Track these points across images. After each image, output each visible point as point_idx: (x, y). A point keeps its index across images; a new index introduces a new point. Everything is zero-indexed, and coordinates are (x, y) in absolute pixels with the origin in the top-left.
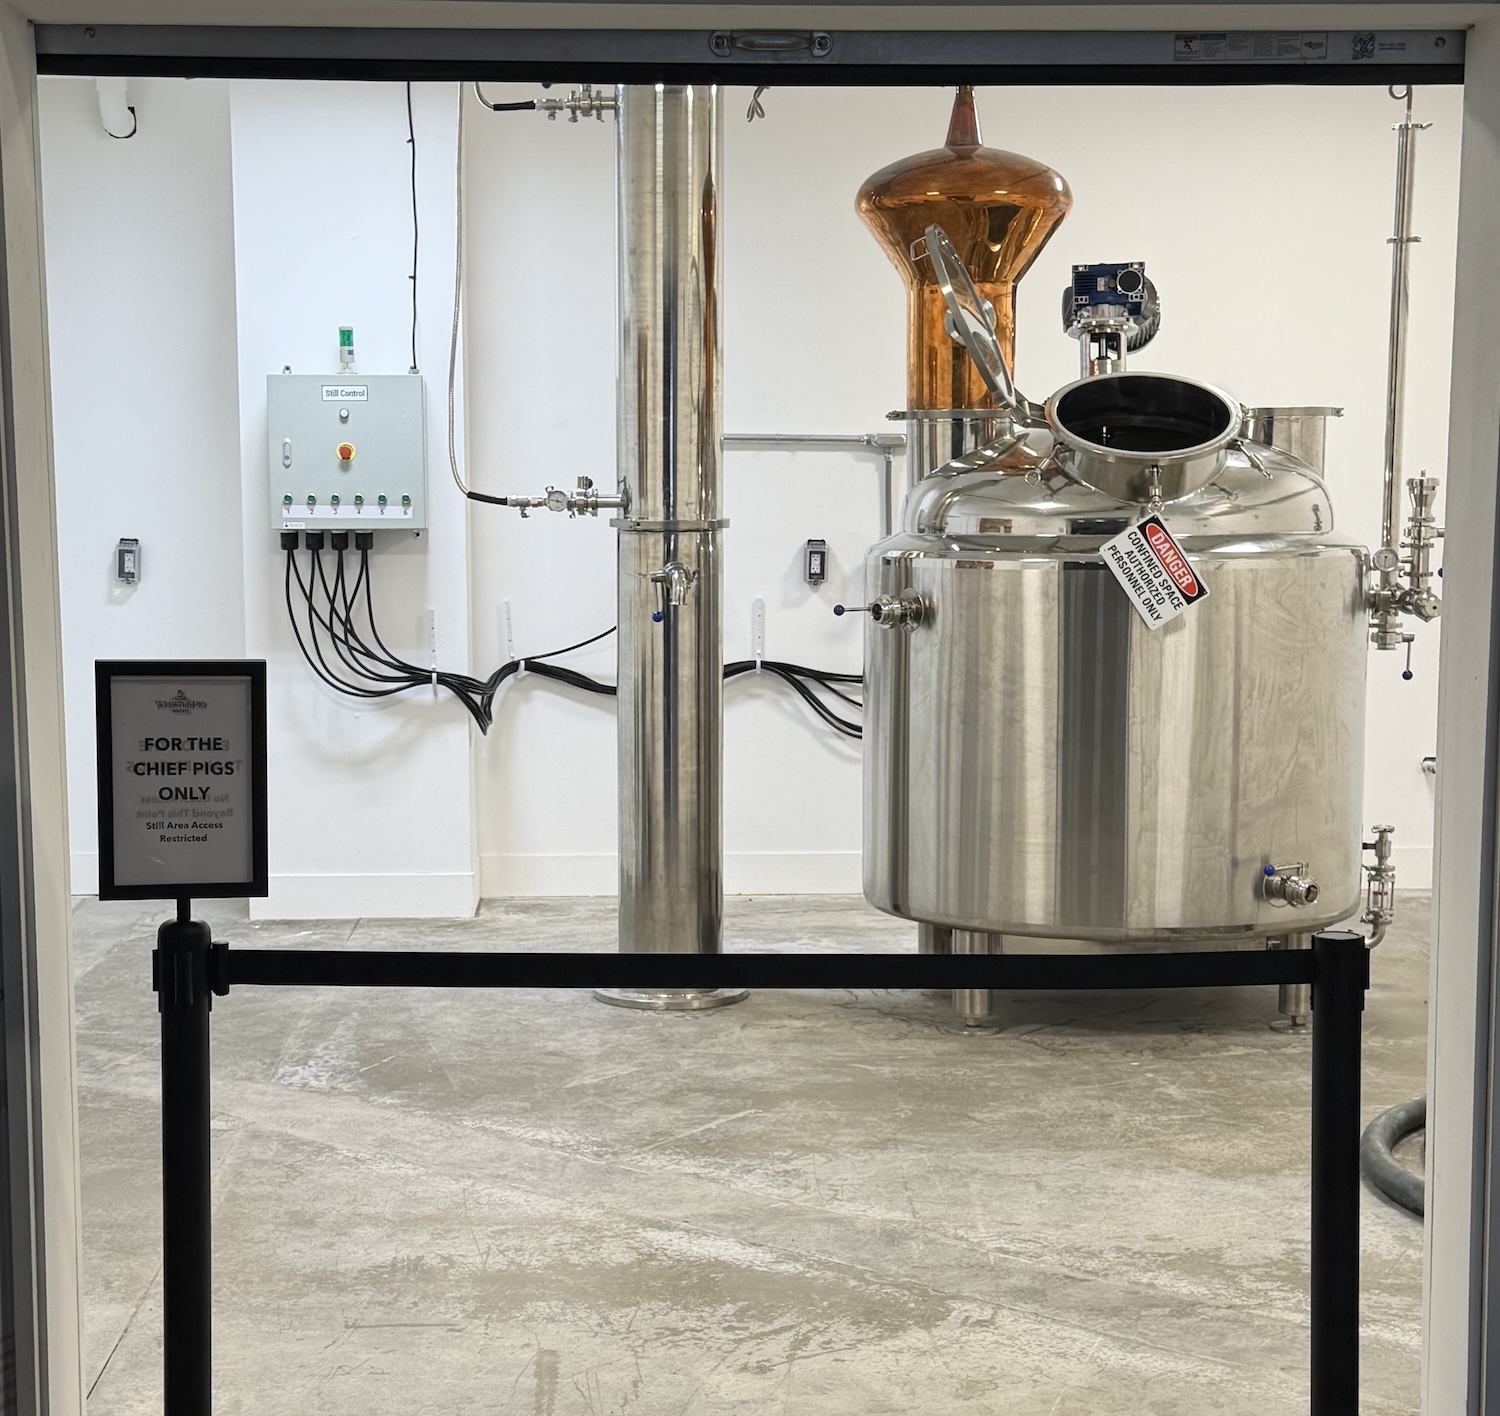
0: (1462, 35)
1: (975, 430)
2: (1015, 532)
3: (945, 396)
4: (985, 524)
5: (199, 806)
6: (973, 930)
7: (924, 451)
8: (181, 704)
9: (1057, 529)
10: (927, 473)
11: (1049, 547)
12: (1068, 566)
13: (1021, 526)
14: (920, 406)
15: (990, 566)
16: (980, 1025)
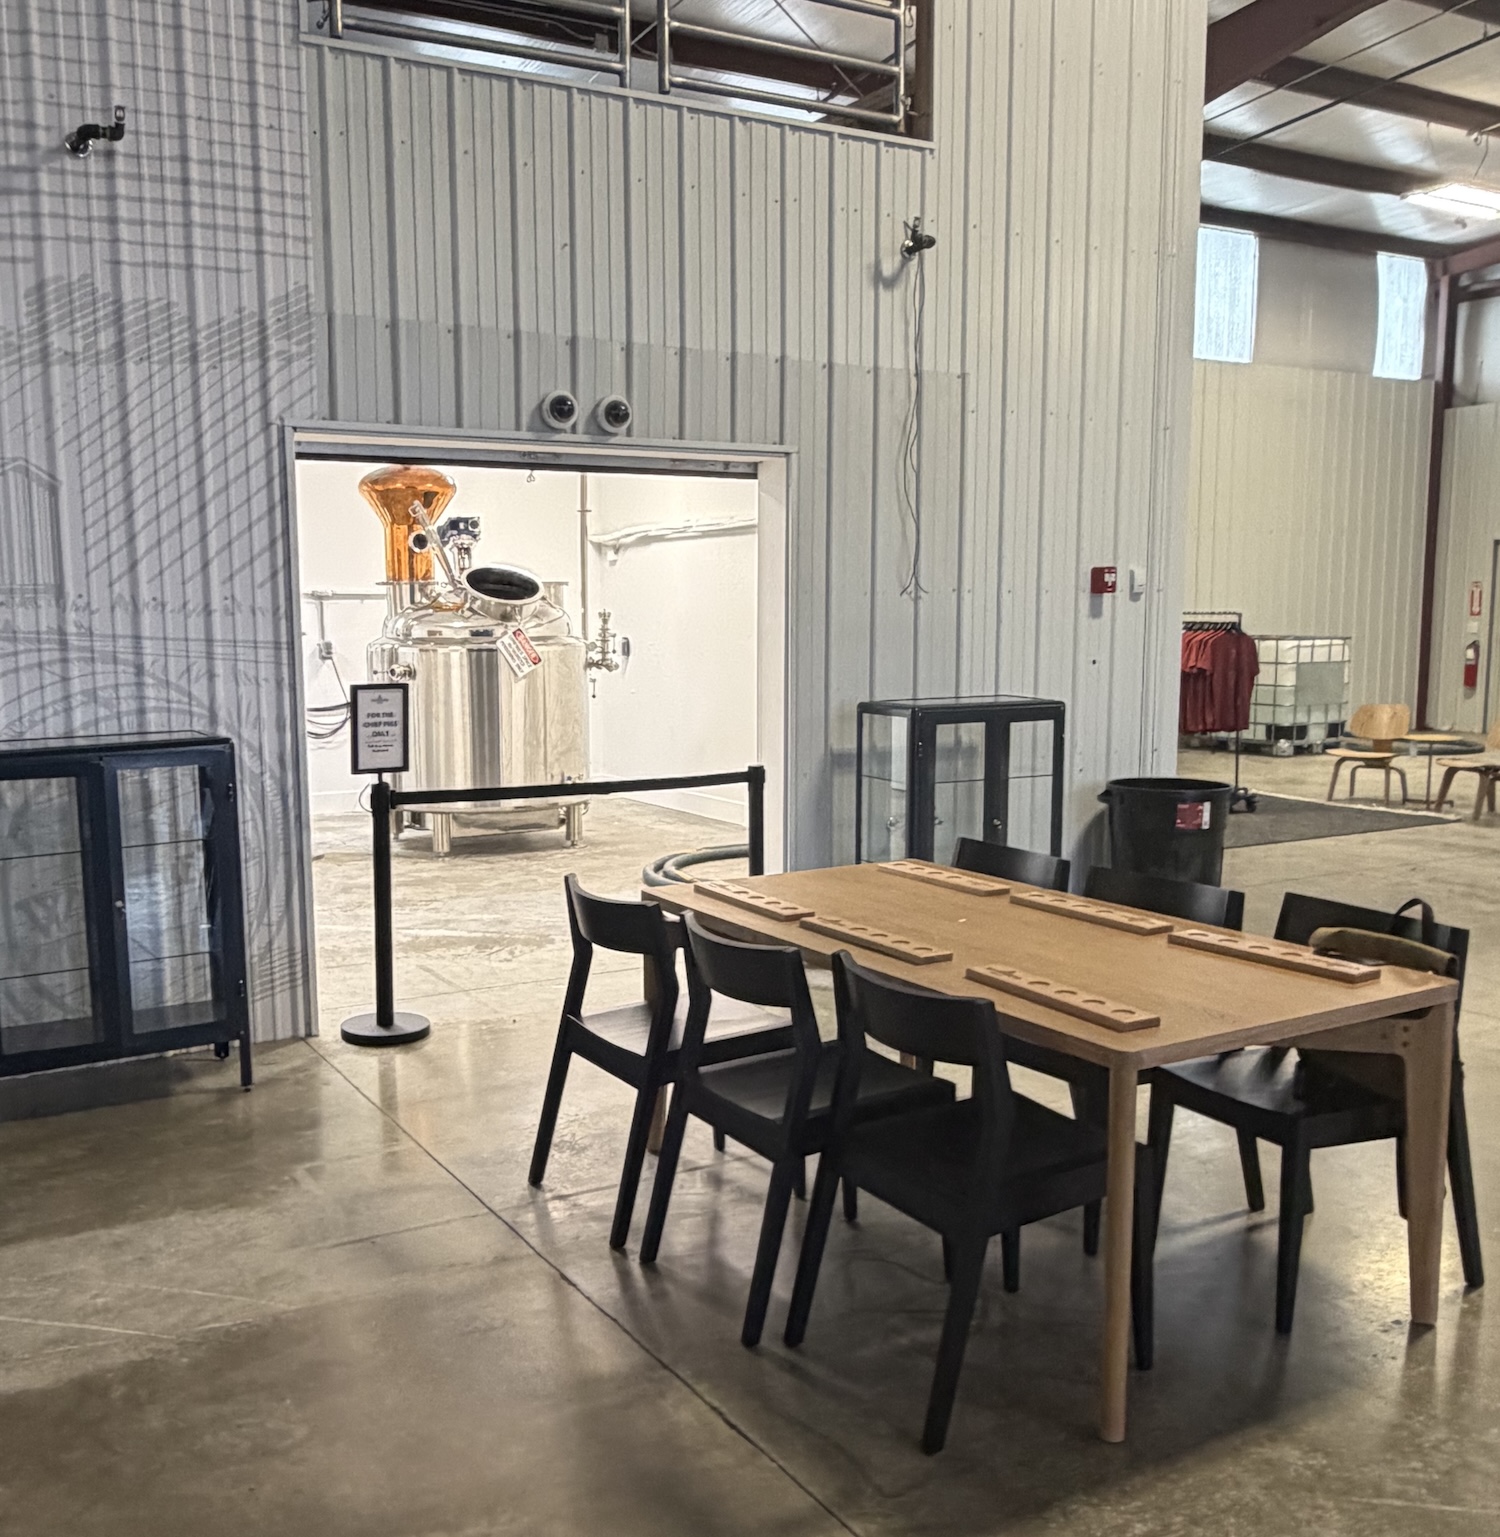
0: (756, 465)
1: (421, 590)
2: (444, 636)
3: (406, 574)
4: (431, 633)
5: (386, 738)
6: (442, 813)
7: (396, 601)
8: (380, 700)
9: (466, 634)
10: (399, 611)
11: (463, 642)
12: (470, 650)
13: (447, 633)
14: (394, 579)
15: (435, 651)
16: (447, 855)
